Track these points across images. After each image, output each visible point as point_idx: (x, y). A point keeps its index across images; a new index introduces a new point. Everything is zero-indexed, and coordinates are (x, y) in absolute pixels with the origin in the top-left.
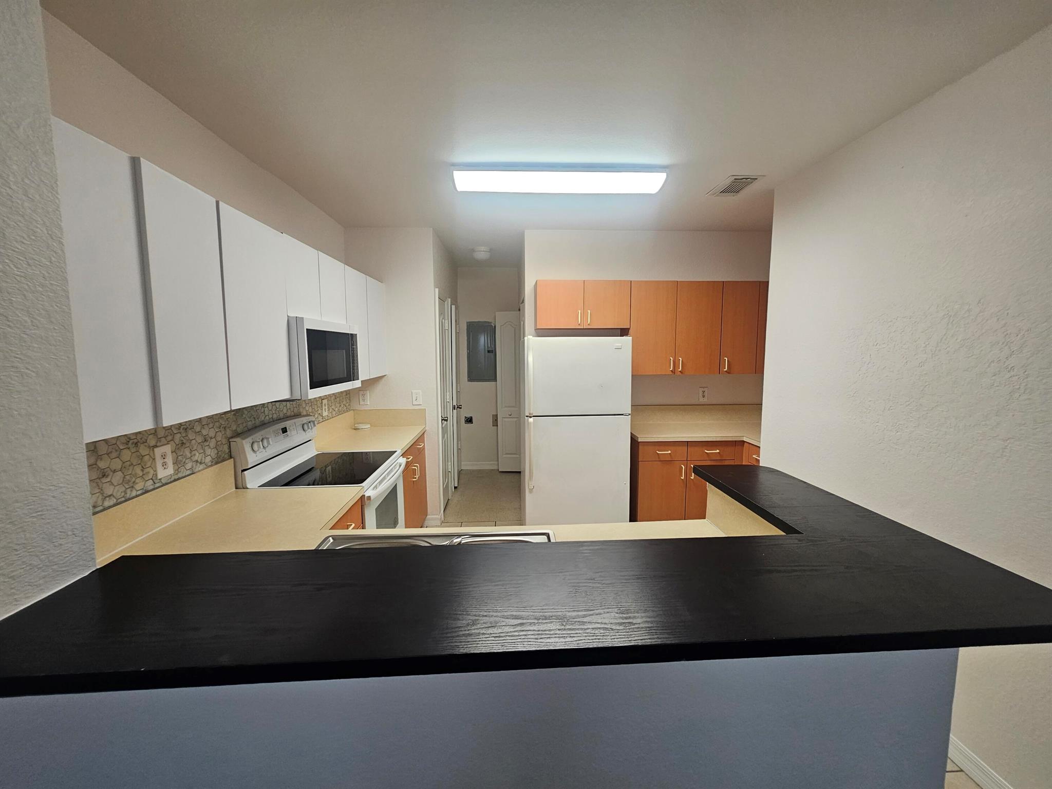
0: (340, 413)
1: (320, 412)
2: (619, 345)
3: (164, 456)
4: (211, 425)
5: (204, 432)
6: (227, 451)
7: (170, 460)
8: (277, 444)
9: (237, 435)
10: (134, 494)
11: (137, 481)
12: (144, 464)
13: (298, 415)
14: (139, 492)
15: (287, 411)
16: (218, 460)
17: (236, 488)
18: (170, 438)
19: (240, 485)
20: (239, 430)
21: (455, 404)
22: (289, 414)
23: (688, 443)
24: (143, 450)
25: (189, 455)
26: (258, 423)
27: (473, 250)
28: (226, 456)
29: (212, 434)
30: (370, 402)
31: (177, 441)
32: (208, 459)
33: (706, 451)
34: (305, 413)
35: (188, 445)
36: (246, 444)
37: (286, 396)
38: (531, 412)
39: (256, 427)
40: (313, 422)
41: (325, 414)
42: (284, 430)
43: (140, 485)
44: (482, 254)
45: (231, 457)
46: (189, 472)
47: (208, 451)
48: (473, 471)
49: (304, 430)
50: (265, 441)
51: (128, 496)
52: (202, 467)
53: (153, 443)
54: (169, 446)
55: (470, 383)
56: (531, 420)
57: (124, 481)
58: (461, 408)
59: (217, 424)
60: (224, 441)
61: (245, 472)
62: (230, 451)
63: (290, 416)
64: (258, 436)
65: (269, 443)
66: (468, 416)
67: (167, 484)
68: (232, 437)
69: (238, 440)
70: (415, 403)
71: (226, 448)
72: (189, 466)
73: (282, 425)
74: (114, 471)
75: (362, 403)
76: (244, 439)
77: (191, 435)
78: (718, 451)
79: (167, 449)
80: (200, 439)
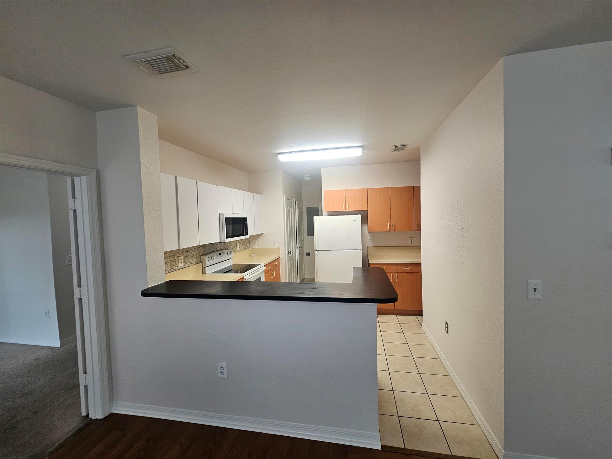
0: (245, 249)
1: (235, 248)
2: (355, 219)
3: (181, 260)
4: (195, 251)
5: (193, 253)
6: (200, 260)
7: (183, 261)
8: (217, 259)
9: (204, 255)
10: (173, 270)
11: (174, 266)
12: (176, 261)
13: (226, 249)
14: (174, 270)
15: (222, 247)
16: (197, 263)
17: (203, 273)
18: (183, 254)
19: (204, 272)
20: (204, 253)
21: (298, 246)
22: (223, 248)
23: (394, 264)
24: (176, 257)
25: (188, 260)
26: (211, 251)
27: (304, 176)
28: (200, 262)
29: (195, 254)
30: (258, 244)
31: (185, 255)
32: (194, 262)
33: (403, 268)
34: (229, 248)
35: (188, 257)
36: (206, 258)
37: (218, 241)
38: (316, 248)
39: (210, 253)
40: (231, 251)
41: (238, 249)
42: (220, 254)
43: (174, 268)
44: (307, 178)
45: (201, 262)
46: (188, 266)
47: (194, 260)
48: (310, 279)
49: (228, 255)
50: (213, 257)
51: (171, 271)
52: (192, 264)
53: (178, 255)
54: (182, 257)
55: (308, 236)
56: (316, 252)
57: (170, 266)
58: (301, 248)
59: (197, 251)
60: (199, 257)
61: (206, 268)
62: (201, 260)
63: (223, 249)
64: (210, 255)
65: (214, 258)
66: (308, 252)
67: (181, 269)
68: (202, 256)
69: (203, 256)
70: (276, 245)
71: (200, 259)
72: (188, 263)
73: (220, 252)
74: (168, 263)
75: (254, 245)
76: (205, 256)
77: (189, 254)
78: (409, 268)
79: (182, 258)
80: (192, 255)
